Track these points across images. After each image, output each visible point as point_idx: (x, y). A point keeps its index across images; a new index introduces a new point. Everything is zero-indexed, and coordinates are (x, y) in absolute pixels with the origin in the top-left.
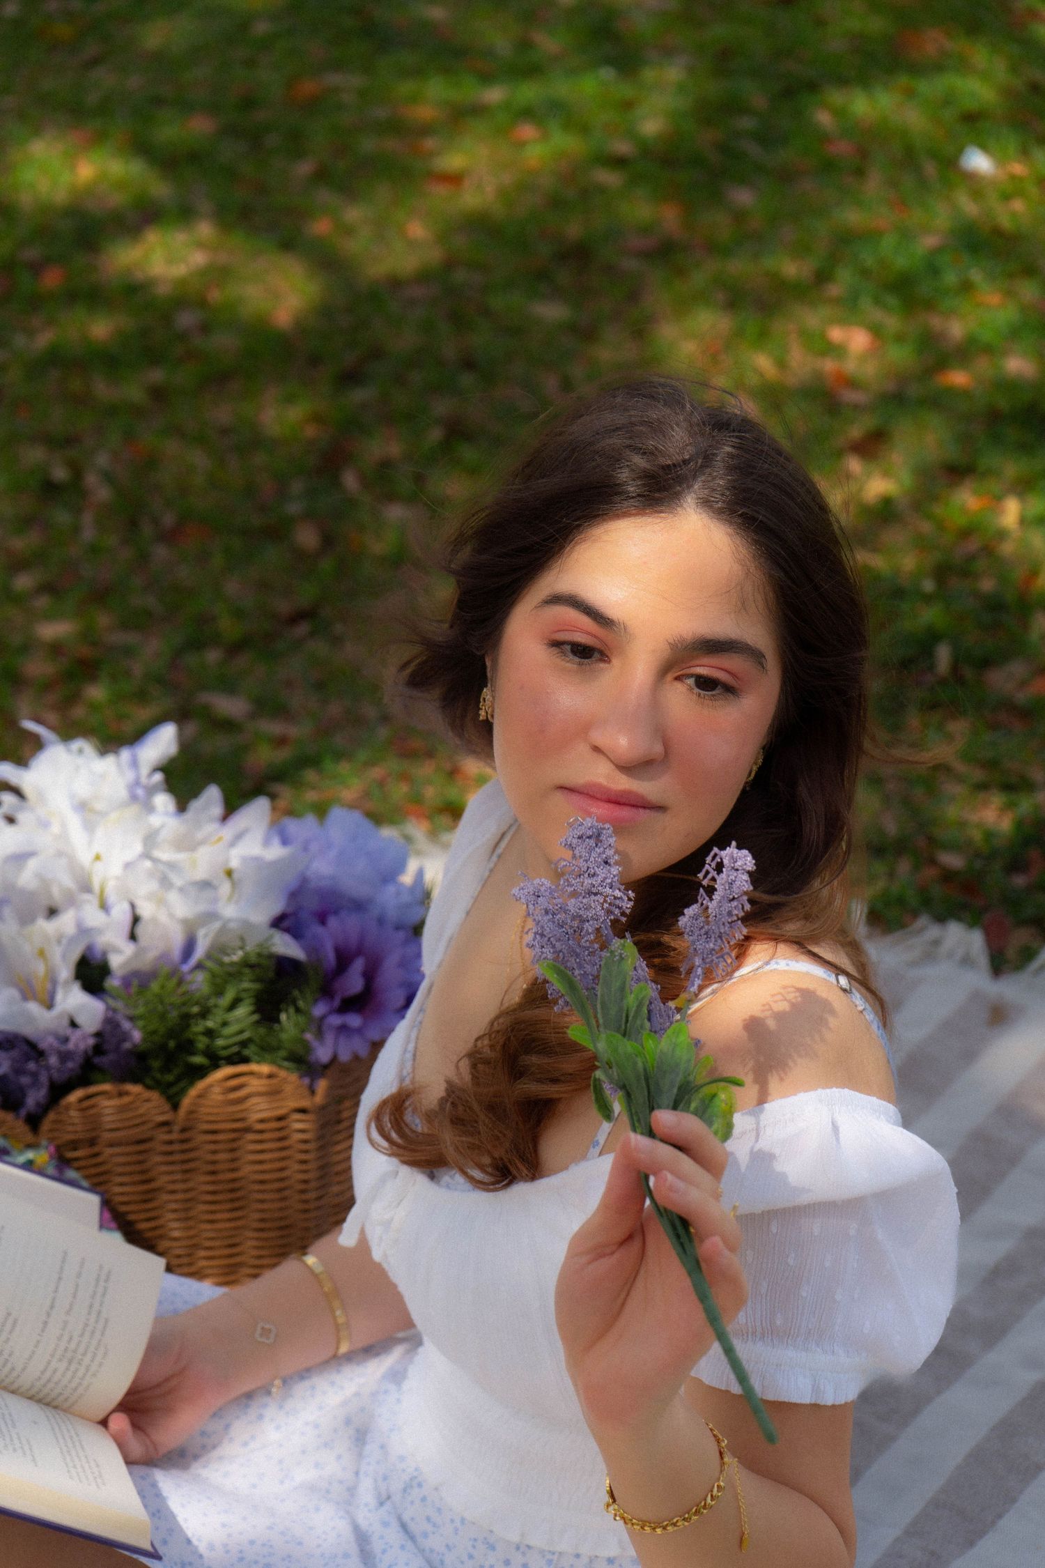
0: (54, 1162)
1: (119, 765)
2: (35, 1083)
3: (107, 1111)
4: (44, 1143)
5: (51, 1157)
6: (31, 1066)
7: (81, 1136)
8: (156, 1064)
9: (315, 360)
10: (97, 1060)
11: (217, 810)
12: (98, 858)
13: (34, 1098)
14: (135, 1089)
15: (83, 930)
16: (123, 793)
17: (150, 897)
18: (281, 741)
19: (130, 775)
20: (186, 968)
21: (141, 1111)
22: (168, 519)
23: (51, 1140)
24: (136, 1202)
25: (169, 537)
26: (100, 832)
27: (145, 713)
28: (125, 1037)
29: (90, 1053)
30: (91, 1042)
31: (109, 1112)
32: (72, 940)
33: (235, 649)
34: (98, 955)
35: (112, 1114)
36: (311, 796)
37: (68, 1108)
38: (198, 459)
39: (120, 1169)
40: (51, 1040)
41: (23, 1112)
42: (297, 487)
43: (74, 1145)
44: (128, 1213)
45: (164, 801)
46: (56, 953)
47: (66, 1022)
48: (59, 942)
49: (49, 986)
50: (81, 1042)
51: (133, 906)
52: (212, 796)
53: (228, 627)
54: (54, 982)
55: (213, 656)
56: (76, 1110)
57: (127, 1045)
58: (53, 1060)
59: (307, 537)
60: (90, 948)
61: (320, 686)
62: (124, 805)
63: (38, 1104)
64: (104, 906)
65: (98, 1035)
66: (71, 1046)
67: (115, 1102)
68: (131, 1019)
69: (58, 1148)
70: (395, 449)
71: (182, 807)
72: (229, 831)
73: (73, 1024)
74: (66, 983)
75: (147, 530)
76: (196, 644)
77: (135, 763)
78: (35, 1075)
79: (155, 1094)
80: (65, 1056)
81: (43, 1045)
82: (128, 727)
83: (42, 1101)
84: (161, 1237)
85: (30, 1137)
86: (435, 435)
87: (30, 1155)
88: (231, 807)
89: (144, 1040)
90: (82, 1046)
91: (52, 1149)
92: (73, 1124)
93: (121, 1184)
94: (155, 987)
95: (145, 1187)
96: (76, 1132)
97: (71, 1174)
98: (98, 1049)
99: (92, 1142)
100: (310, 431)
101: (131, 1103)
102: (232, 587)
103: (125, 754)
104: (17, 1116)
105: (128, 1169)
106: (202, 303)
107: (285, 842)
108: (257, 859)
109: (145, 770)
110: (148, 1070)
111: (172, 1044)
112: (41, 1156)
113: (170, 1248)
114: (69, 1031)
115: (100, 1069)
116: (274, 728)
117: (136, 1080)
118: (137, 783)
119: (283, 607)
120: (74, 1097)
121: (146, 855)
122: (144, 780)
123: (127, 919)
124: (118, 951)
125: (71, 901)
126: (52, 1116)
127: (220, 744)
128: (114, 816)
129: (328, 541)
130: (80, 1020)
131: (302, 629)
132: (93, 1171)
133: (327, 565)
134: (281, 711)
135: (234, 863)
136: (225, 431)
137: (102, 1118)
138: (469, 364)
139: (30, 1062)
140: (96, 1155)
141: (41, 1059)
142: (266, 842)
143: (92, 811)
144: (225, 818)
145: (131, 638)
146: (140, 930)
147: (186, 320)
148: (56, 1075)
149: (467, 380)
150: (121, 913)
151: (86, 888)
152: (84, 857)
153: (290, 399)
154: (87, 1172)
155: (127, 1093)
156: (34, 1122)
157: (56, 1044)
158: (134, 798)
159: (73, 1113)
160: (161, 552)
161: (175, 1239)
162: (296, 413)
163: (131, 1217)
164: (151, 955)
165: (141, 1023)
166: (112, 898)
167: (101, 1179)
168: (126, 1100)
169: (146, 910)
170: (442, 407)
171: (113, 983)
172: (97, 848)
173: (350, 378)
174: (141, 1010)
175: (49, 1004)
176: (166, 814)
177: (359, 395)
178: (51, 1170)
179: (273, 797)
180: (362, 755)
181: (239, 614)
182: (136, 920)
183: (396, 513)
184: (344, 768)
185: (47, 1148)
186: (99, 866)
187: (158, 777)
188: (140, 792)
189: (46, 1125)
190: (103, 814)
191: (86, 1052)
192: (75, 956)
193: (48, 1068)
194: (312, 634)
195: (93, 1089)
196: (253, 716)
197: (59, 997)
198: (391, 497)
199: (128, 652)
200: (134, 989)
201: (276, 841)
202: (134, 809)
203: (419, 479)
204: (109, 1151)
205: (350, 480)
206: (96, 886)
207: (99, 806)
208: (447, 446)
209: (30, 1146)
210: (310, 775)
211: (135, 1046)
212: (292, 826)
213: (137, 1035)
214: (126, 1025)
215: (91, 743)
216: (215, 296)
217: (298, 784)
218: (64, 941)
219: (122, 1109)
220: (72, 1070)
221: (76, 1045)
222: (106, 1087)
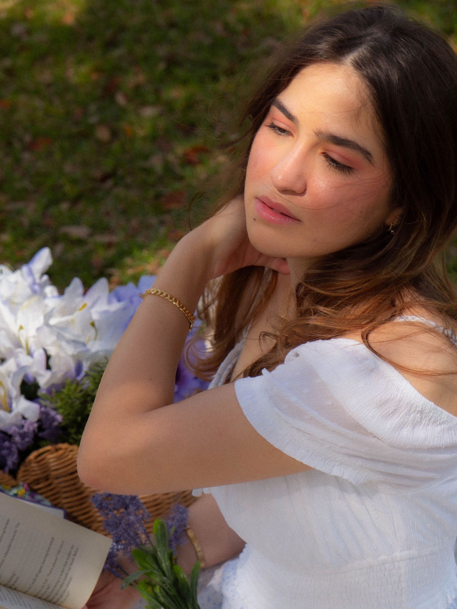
0: (28, 493)
1: (22, 275)
2: (10, 453)
3: (52, 460)
4: (21, 483)
5: (26, 490)
6: (7, 444)
7: (40, 476)
8: (73, 431)
9: (90, 38)
10: (41, 434)
11: (81, 290)
12: (21, 328)
13: (11, 461)
14: (64, 446)
15: (21, 368)
16: (28, 291)
17: (53, 344)
18: (109, 245)
19: (30, 280)
20: (79, 378)
21: (70, 457)
22: (27, 138)
23: (24, 481)
24: (76, 506)
25: (30, 147)
26: (20, 314)
27: (33, 245)
28: (54, 419)
29: (36, 430)
30: (36, 425)
31: (52, 461)
32: (16, 374)
33: (75, 201)
34: (31, 380)
35: (55, 461)
36: (130, 272)
37: (30, 462)
38: (38, 103)
39: (64, 490)
40: (14, 428)
41: (7, 469)
42: (93, 108)
43: (37, 482)
44: (73, 512)
45: (50, 290)
46: (8, 383)
47: (20, 418)
48: (9, 376)
49: (7, 400)
50: (31, 426)
51: (45, 351)
52: (76, 283)
53: (69, 189)
54: (10, 398)
55: (64, 206)
56: (34, 463)
57: (56, 424)
58: (17, 439)
59: (103, 134)
60: (26, 376)
61: (124, 212)
62: (29, 297)
63: (14, 464)
64: (30, 353)
65: (39, 421)
66: (25, 429)
67: (55, 455)
68: (55, 409)
69: (29, 485)
70: (141, 78)
71: (61, 292)
72: (88, 300)
73: (24, 418)
74: (17, 397)
75: (17, 146)
76: (55, 202)
77: (31, 273)
78: (9, 448)
79: (75, 447)
80: (23, 436)
81: (10, 432)
82: (26, 253)
83: (16, 461)
84: (93, 522)
85: (13, 482)
86: (162, 66)
87: (15, 491)
88: (87, 286)
89: (64, 419)
90: (31, 428)
91: (26, 486)
92: (34, 471)
93: (66, 498)
94: (65, 391)
95: (79, 497)
96: (37, 475)
97: (38, 497)
98: (40, 428)
99: (47, 478)
100: (95, 77)
101: (64, 453)
102: (68, 168)
103: (25, 269)
104: (4, 472)
105: (68, 489)
106: (25, 19)
107: (119, 300)
108: (106, 312)
109: (37, 276)
110: (69, 434)
111: (79, 419)
112: (21, 491)
113: (99, 527)
114: (23, 422)
115: (43, 439)
116: (105, 239)
117: (63, 442)
118: (34, 283)
119: (97, 173)
120: (32, 456)
121: (47, 324)
122: (38, 281)
123: (43, 358)
124: (41, 375)
125: (12, 353)
126: (22, 468)
127: (77, 252)
128: (26, 304)
129: (115, 134)
130: (27, 416)
131: (109, 183)
132: (49, 494)
133: (116, 146)
134: (107, 229)
135: (95, 317)
136: (49, 85)
137: (50, 464)
138: (172, 25)
139: (6, 442)
140: (50, 485)
141: (11, 439)
142: (109, 302)
143: (13, 303)
144: (85, 293)
145: (19, 205)
146: (51, 362)
147: (17, 30)
148: (20, 446)
149: (173, 34)
150: (39, 355)
151: (18, 345)
152: (14, 329)
153: (80, 62)
154: (46, 495)
155: (60, 449)
156: (13, 473)
157: (17, 430)
158: (34, 292)
159: (33, 465)
160: (26, 156)
161: (100, 522)
162: (84, 69)
163: (75, 514)
164: (60, 375)
165: (61, 411)
166: (33, 347)
167: (55, 497)
168: (60, 452)
169: (52, 351)
170: (162, 51)
171: (42, 392)
172: (20, 322)
173: (111, 44)
174: (59, 404)
175: (10, 411)
176: (53, 297)
177: (117, 53)
178: (27, 497)
179: (109, 277)
180: (154, 245)
181: (74, 182)
182: (48, 357)
183: (149, 112)
184: (145, 253)
185: (23, 486)
186: (22, 331)
187: (46, 278)
188: (36, 287)
189: (20, 474)
190: (20, 304)
191: (34, 431)
192: (19, 382)
193: (15, 443)
194: (116, 185)
195: (41, 450)
196: (91, 235)
197: (14, 405)
198: (144, 104)
199: (19, 212)
200: (54, 394)
201: (114, 300)
202: (35, 299)
203: (157, 92)
204: (56, 481)
205: (120, 99)
206: (23, 343)
207: (17, 300)
208: (168, 71)
209: (14, 487)
210: (128, 261)
211: (60, 423)
212: (122, 290)
213: (59, 418)
214: (53, 413)
215: (7, 266)
216: (31, 14)
217: (122, 267)
218: (11, 375)
219: (59, 458)
220: (28, 442)
221: (28, 429)
222: (49, 448)
